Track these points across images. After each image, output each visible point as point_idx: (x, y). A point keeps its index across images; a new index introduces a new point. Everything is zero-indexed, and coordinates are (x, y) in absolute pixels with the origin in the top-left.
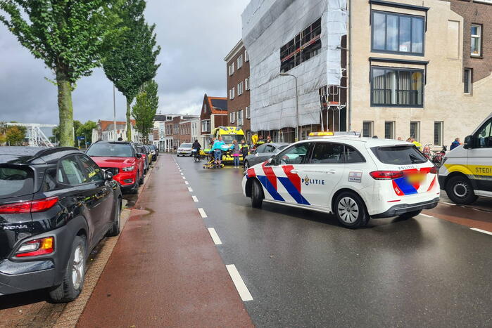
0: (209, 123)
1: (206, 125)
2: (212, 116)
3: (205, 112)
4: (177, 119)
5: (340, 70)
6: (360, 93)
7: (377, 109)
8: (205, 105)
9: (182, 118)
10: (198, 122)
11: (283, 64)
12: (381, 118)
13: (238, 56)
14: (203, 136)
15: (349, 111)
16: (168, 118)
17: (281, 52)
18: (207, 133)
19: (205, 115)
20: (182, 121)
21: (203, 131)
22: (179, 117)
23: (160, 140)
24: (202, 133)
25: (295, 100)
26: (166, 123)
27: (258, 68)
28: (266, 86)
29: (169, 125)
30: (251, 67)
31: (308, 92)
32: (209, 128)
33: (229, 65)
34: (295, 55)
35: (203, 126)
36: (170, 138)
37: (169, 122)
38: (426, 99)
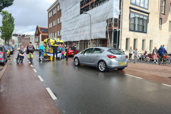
0: (39, 38)
1: (37, 39)
2: (40, 35)
3: (37, 33)
4: (24, 36)
5: (119, 11)
6: (125, 24)
7: (132, 32)
8: (37, 31)
9: (26, 36)
10: (34, 37)
11: (81, 10)
12: (133, 37)
13: (54, 8)
14: (36, 43)
15: (121, 32)
16: (19, 35)
17: (81, 3)
18: (38, 42)
19: (37, 35)
20: (26, 37)
21: (36, 41)
22: (24, 35)
23: (15, 44)
24: (35, 42)
25: (89, 26)
26: (18, 37)
27: (66, 13)
28: (71, 21)
29: (20, 38)
30: (62, 13)
31: (99, 22)
32: (39, 40)
33: (49, 13)
34: (90, 4)
35: (36, 39)
36: (20, 44)
37: (19, 37)
38: (148, 30)
